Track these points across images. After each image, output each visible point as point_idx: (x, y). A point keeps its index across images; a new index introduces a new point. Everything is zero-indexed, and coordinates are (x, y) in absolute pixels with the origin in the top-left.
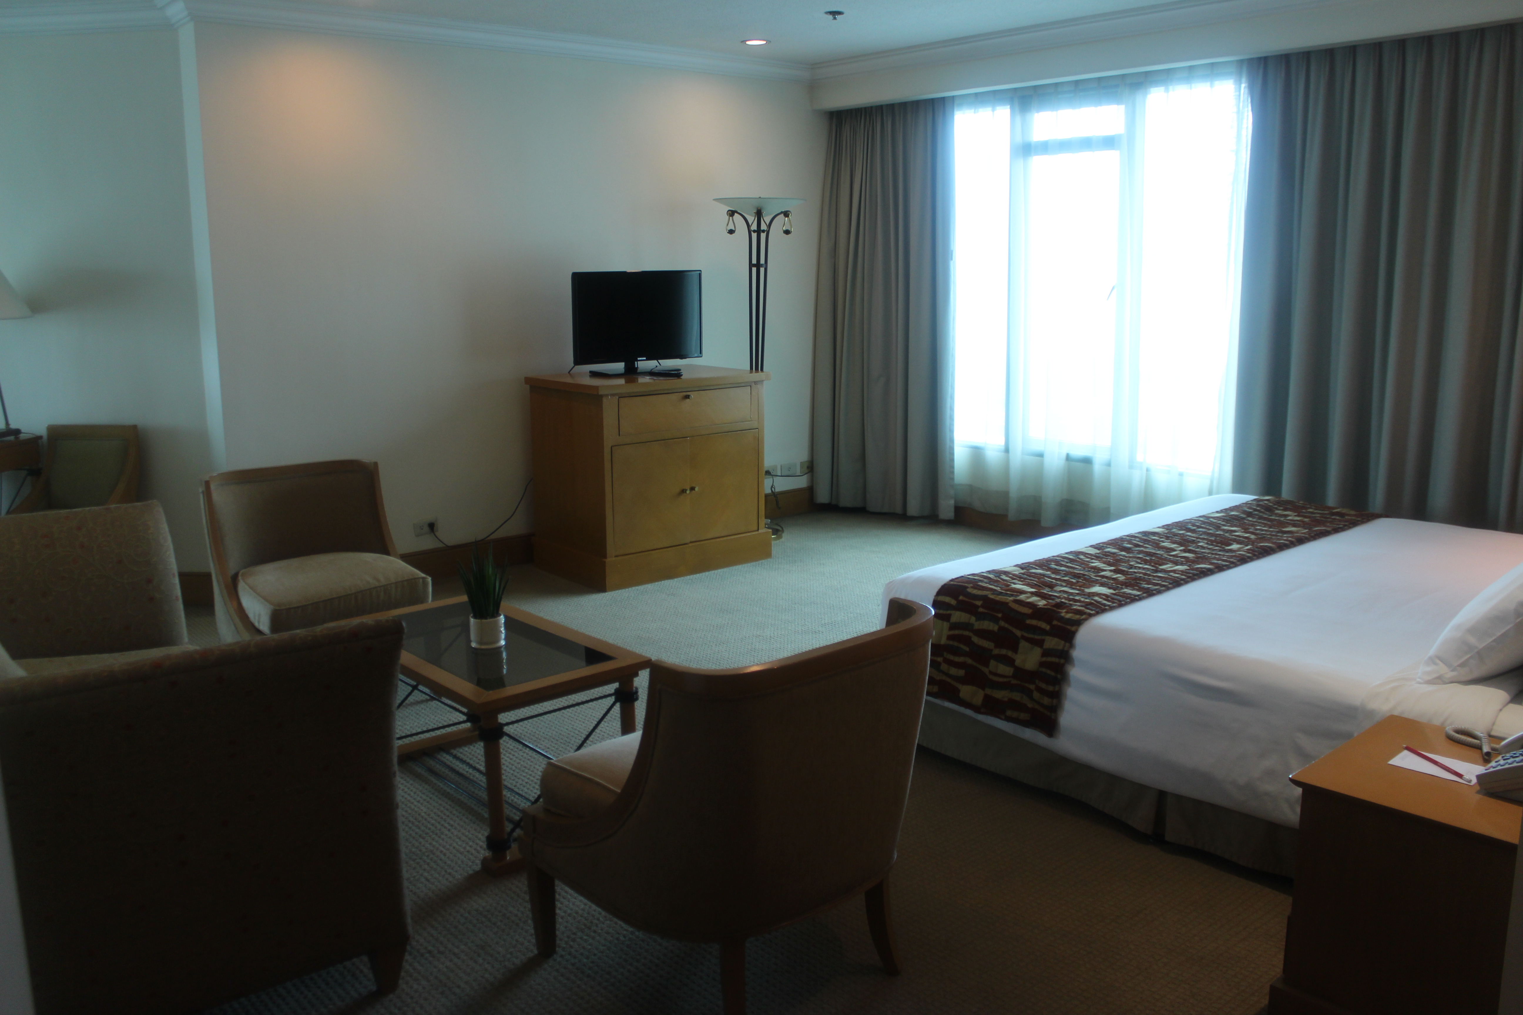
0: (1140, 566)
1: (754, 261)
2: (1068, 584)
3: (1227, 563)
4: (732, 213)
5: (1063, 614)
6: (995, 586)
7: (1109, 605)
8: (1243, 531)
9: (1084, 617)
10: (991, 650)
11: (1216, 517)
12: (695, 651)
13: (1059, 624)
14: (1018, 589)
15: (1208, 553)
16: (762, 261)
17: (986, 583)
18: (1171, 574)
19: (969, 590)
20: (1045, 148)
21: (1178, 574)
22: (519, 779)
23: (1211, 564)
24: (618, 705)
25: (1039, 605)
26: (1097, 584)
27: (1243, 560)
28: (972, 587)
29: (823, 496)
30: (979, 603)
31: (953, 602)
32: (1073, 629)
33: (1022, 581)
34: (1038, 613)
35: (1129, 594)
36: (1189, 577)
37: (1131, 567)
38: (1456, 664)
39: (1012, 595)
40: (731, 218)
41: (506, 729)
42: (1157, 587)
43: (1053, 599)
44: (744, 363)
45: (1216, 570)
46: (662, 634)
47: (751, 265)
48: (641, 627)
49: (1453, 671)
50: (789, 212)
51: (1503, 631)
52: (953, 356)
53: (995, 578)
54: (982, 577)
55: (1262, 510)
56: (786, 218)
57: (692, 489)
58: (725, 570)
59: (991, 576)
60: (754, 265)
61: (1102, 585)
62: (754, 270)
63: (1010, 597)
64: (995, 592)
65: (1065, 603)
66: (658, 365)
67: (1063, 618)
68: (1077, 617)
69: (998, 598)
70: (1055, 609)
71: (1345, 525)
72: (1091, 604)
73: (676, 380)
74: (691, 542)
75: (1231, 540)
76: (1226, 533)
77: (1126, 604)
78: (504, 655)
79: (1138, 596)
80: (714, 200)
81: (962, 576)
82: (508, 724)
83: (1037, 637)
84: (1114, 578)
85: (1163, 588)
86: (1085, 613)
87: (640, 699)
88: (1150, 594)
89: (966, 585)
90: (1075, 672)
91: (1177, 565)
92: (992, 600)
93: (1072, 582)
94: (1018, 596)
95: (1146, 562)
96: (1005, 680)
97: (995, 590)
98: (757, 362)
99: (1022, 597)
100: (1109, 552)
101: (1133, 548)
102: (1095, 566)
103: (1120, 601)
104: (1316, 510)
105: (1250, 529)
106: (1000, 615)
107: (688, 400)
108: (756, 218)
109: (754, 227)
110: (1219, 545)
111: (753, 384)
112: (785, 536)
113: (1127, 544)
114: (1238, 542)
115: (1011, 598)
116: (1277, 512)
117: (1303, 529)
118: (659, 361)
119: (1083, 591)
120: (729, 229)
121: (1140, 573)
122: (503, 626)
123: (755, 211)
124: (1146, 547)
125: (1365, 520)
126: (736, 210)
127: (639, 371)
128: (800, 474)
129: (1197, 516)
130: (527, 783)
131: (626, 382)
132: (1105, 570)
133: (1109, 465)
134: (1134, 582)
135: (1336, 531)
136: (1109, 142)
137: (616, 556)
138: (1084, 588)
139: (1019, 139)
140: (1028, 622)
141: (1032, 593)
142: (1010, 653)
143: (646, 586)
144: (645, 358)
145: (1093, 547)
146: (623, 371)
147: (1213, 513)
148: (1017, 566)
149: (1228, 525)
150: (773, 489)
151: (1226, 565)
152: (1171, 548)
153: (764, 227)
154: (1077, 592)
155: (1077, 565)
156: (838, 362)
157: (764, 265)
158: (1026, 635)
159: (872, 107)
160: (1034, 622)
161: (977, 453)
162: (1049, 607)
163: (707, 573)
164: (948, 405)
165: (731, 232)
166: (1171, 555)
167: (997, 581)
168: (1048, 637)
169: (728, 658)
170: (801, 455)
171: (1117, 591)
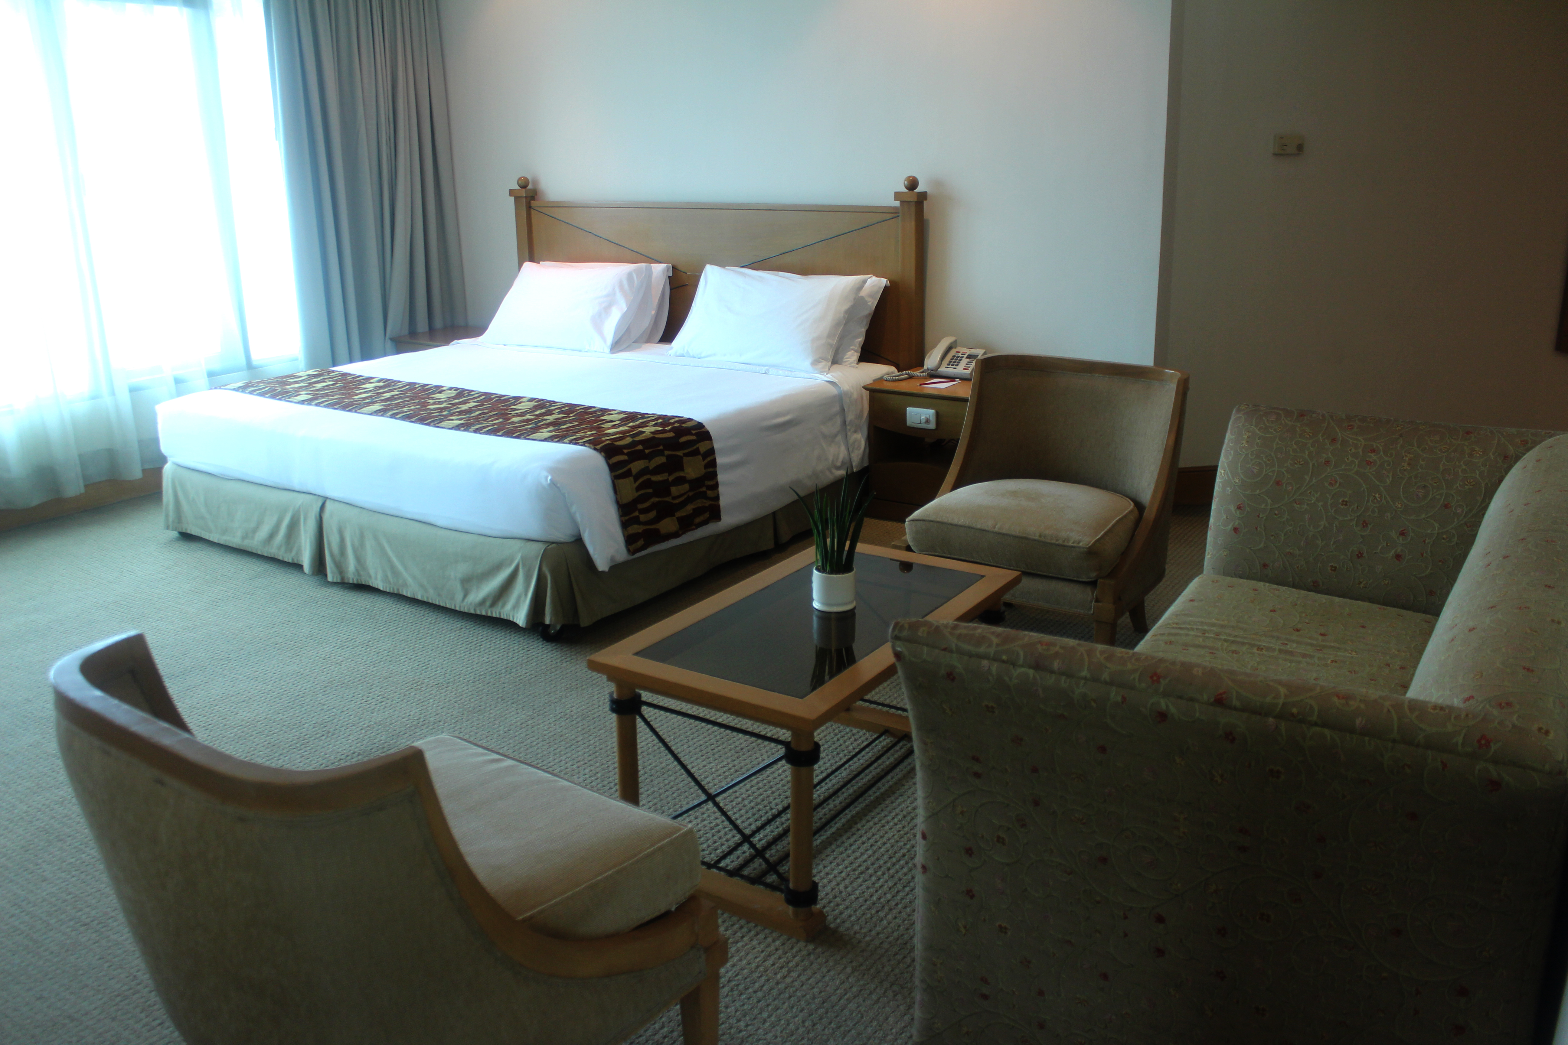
10: (668, 479)
96: (685, 496)
106: (661, 447)
142: (681, 474)
158: (686, 451)
168: (700, 444)
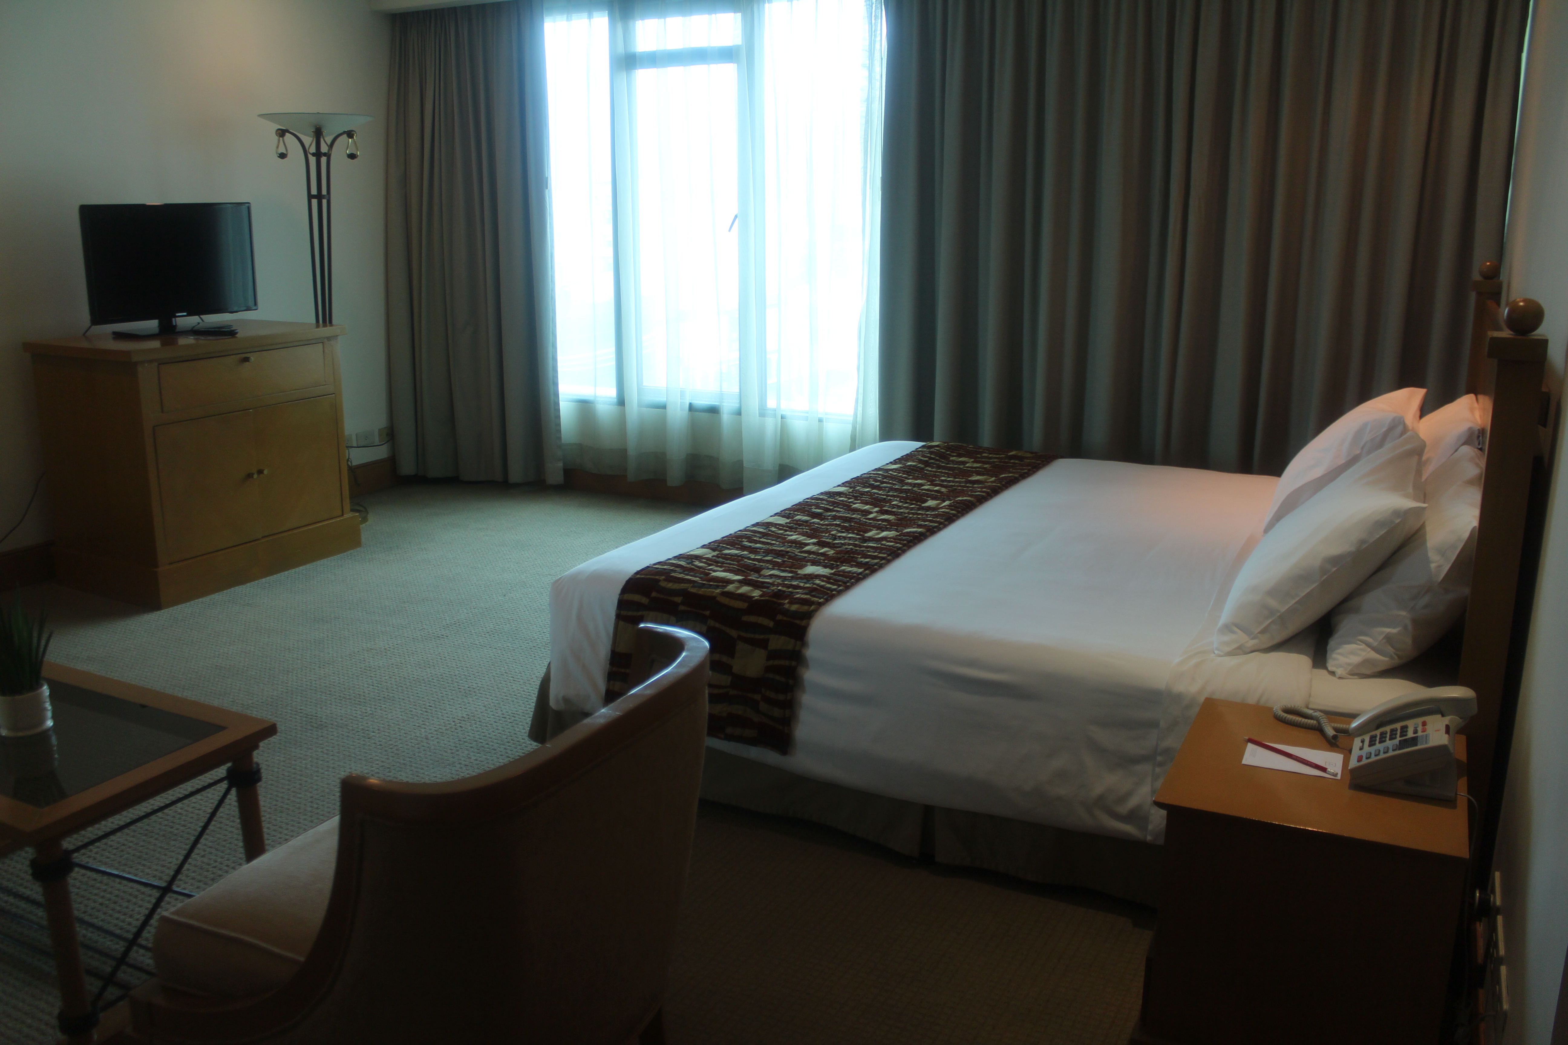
0: (844, 535)
1: (314, 191)
2: (774, 566)
3: (936, 524)
4: (282, 133)
5: (787, 606)
6: (691, 576)
7: (835, 590)
8: (929, 483)
9: (813, 607)
11: (894, 469)
12: (295, 678)
13: (785, 618)
14: (721, 578)
15: (909, 513)
16: (324, 192)
17: (681, 573)
18: (884, 542)
19: (663, 584)
20: (654, 59)
21: (891, 542)
22: (88, 899)
23: (920, 526)
24: (234, 791)
25: (754, 597)
26: (807, 562)
27: (949, 519)
28: (665, 580)
29: (407, 468)
30: (678, 599)
31: (645, 600)
32: (804, 623)
33: (721, 567)
34: (755, 606)
35: (850, 572)
36: (904, 545)
37: (835, 537)
38: (1256, 632)
39: (717, 587)
40: (281, 138)
41: (77, 857)
42: (876, 561)
43: (768, 588)
44: (310, 318)
45: (928, 533)
46: (247, 660)
47: (310, 197)
48: (217, 653)
49: (1253, 639)
50: (353, 133)
51: (1308, 590)
52: (553, 298)
53: (688, 566)
54: (672, 566)
55: (937, 458)
56: (350, 140)
57: (260, 472)
58: (308, 566)
59: (682, 563)
60: (314, 197)
61: (814, 563)
62: (315, 202)
63: (716, 589)
64: (695, 584)
65: (784, 592)
66: (200, 321)
67: (788, 610)
68: (805, 608)
69: (702, 591)
70: (775, 600)
71: (1029, 470)
72: (814, 590)
73: (228, 340)
74: (263, 537)
75: (924, 495)
76: (914, 487)
77: (853, 585)
78: (54, 740)
79: (861, 573)
80: (259, 116)
81: (648, 567)
82: (78, 849)
83: (757, 636)
84: (821, 553)
85: (883, 561)
86: (813, 603)
87: (264, 780)
88: (872, 569)
89: (657, 577)
90: (810, 675)
91: (883, 531)
92: (695, 595)
93: (778, 562)
94: (726, 586)
95: (847, 530)
96: (721, 691)
97: (694, 582)
98: (325, 315)
99: (730, 588)
100: (799, 520)
101: (824, 513)
102: (795, 540)
103: (845, 583)
104: (991, 454)
105: (936, 481)
106: (707, 613)
107: (247, 363)
108: (315, 139)
109: (313, 150)
110: (914, 502)
111: (326, 340)
112: (372, 518)
113: (815, 509)
114: (934, 498)
115: (718, 591)
116: (952, 458)
117: (989, 477)
118: (202, 316)
119: (796, 573)
120: (279, 152)
121: (849, 544)
122: (48, 700)
123: (314, 130)
124: (838, 511)
125: (1045, 463)
126: (288, 128)
127: (178, 330)
128: (379, 444)
129: (873, 469)
130: (101, 904)
131: (163, 345)
132: (808, 544)
133: (739, 413)
134: (847, 557)
135: (1024, 476)
136: (727, 55)
137: (171, 564)
138: (794, 568)
139: (621, 50)
140: (745, 618)
141: (739, 581)
142: (724, 659)
143: (213, 596)
144: (185, 314)
145: (778, 516)
146: (157, 331)
147: (887, 464)
148: (703, 547)
149: (911, 477)
150: (349, 463)
151: (935, 527)
152: (865, 509)
153: (324, 149)
154: (790, 575)
155: (773, 540)
156: (416, 310)
157: (327, 197)
158: (743, 634)
159: (443, 9)
160: (752, 619)
161: (585, 407)
162: (767, 598)
163: (286, 573)
164: (550, 356)
165: (283, 156)
166: (870, 519)
167: (691, 570)
168: (773, 636)
169: (339, 683)
170: (380, 421)
171: (834, 570)
